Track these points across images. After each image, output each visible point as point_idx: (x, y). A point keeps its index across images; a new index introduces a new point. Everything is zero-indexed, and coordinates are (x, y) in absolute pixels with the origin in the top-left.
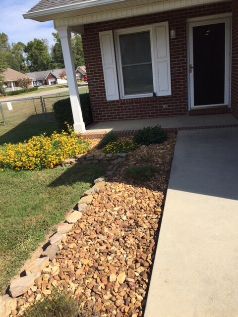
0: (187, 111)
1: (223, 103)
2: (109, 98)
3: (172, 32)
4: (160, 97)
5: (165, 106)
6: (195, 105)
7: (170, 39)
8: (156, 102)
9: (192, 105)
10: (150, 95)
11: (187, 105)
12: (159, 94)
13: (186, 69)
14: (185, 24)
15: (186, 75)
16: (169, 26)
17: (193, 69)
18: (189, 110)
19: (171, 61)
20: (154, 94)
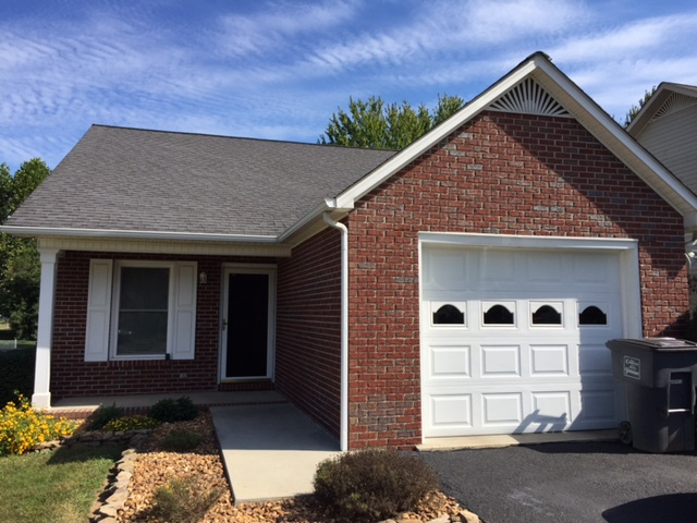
0: (215, 383)
1: (265, 375)
2: (88, 358)
3: (202, 275)
4: (176, 362)
5: (182, 376)
6: (227, 376)
7: (198, 284)
8: (170, 367)
9: (223, 376)
10: (162, 357)
11: (216, 375)
12: (176, 357)
13: (217, 325)
14: (220, 268)
15: (217, 333)
16: (199, 268)
17: (226, 326)
18: (219, 382)
19: (197, 313)
20: (168, 356)
